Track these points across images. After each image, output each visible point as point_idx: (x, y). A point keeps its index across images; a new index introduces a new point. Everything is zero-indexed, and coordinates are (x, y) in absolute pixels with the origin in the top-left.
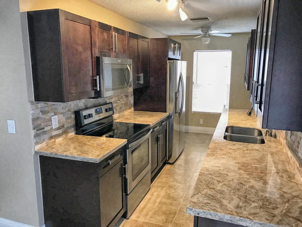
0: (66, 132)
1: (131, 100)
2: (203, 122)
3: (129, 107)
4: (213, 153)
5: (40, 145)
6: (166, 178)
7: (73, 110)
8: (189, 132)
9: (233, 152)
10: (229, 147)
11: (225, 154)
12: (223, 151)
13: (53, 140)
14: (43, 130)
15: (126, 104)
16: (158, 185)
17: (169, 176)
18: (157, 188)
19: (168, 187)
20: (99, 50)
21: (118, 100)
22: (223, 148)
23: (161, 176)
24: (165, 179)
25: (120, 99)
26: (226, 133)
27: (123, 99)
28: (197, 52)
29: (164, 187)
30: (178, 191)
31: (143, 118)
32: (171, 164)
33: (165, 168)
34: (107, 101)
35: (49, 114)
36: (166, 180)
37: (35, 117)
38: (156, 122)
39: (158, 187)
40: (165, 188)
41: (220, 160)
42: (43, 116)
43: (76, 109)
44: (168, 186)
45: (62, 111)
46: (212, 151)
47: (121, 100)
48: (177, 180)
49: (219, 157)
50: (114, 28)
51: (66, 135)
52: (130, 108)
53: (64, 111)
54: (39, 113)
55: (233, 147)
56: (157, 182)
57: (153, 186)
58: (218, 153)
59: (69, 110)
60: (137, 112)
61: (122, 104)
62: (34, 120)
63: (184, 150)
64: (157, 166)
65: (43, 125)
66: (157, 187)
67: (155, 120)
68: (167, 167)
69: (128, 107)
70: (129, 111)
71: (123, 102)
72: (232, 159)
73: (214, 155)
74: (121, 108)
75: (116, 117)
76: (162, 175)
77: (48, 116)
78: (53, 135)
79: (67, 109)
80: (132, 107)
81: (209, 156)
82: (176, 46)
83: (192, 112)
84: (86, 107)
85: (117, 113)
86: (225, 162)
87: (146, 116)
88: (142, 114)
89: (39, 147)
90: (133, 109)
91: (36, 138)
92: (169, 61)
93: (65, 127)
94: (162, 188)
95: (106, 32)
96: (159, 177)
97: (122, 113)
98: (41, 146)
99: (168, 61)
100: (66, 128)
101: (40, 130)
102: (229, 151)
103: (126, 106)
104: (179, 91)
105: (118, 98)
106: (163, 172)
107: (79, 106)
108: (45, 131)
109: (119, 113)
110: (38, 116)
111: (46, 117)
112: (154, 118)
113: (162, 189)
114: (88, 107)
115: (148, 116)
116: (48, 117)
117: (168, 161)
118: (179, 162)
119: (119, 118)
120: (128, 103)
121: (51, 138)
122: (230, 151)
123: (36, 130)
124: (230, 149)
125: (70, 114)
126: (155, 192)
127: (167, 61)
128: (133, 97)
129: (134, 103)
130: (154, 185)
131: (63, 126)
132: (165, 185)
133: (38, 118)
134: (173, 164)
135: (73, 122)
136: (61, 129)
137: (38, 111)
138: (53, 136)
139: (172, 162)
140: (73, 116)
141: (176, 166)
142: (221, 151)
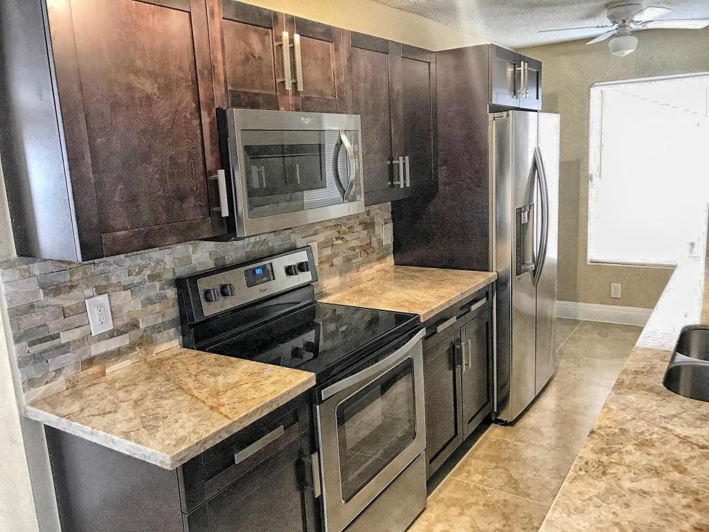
0: (145, 341)
1: (383, 236)
2: (622, 292)
3: (378, 256)
4: (604, 458)
5: (43, 388)
6: (484, 472)
7: (169, 276)
8: (580, 321)
9: (695, 462)
10: (679, 430)
11: (656, 472)
12: (652, 451)
13: (94, 369)
14: (56, 342)
15: (366, 249)
16: (454, 495)
17: (494, 465)
18: (448, 507)
19: (482, 508)
20: (229, 88)
21: (337, 238)
22: (654, 436)
23: (470, 465)
24: (477, 477)
25: (345, 233)
26: (680, 358)
27: (356, 235)
28: (602, 88)
29: (469, 506)
30: (515, 525)
31: (407, 291)
32: (505, 424)
33: (486, 438)
34: (298, 243)
35: (75, 293)
36: (482, 481)
37: (21, 302)
38: (442, 306)
39: (452, 503)
40: (472, 511)
41: (627, 505)
42: (54, 301)
43: (182, 271)
44: (484, 505)
45: (126, 280)
46: (602, 450)
47: (347, 237)
48: (516, 482)
49: (627, 484)
50: (287, 20)
51: (146, 349)
52: (381, 258)
53: (137, 279)
54: (35, 293)
55: (698, 431)
56: (450, 487)
57: (437, 498)
58: (628, 459)
59: (153, 278)
60: (401, 269)
61: (353, 249)
62: (17, 314)
63: (556, 379)
64: (453, 434)
65: (53, 327)
66: (449, 503)
67: (442, 297)
68: (494, 432)
69: (375, 256)
70: (378, 266)
71: (354, 243)
72: (684, 502)
73: (604, 473)
74: (348, 260)
75: (330, 287)
76: (473, 462)
77: (71, 299)
78: (93, 354)
79: (147, 272)
80: (388, 254)
81: (582, 478)
82: (522, 69)
83: (589, 263)
84: (221, 263)
85: (335, 274)
86: (649, 520)
87: (422, 284)
88: (412, 277)
89: (40, 393)
90: (390, 260)
91: (27, 368)
92: (496, 115)
93: (142, 326)
94: (462, 510)
95: (255, 31)
96: (460, 469)
97: (354, 274)
98: (47, 389)
99: (491, 116)
100: (145, 331)
101: (41, 343)
102: (676, 452)
103: (368, 254)
104: (531, 206)
105: (339, 232)
106: (476, 449)
107: (194, 263)
108: (63, 346)
109: (341, 274)
110: (32, 300)
111: (66, 301)
112: (443, 292)
113: (461, 514)
114: (227, 262)
115: (427, 283)
116: (74, 302)
117: (498, 414)
118: (531, 419)
119: (340, 289)
120: (375, 244)
121: (90, 362)
122: (683, 454)
123: (25, 344)
124: (685, 440)
125: (160, 289)
126: (438, 520)
127: (488, 115)
128: (390, 226)
129: (394, 243)
130: (442, 495)
131: (135, 326)
132: (473, 500)
133: (32, 306)
134: (512, 424)
135: (173, 312)
136: (122, 333)
137: (33, 285)
138: (94, 358)
139: (510, 420)
140: (171, 293)
141: (521, 433)
142: (638, 453)
